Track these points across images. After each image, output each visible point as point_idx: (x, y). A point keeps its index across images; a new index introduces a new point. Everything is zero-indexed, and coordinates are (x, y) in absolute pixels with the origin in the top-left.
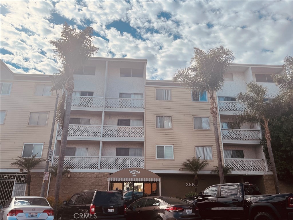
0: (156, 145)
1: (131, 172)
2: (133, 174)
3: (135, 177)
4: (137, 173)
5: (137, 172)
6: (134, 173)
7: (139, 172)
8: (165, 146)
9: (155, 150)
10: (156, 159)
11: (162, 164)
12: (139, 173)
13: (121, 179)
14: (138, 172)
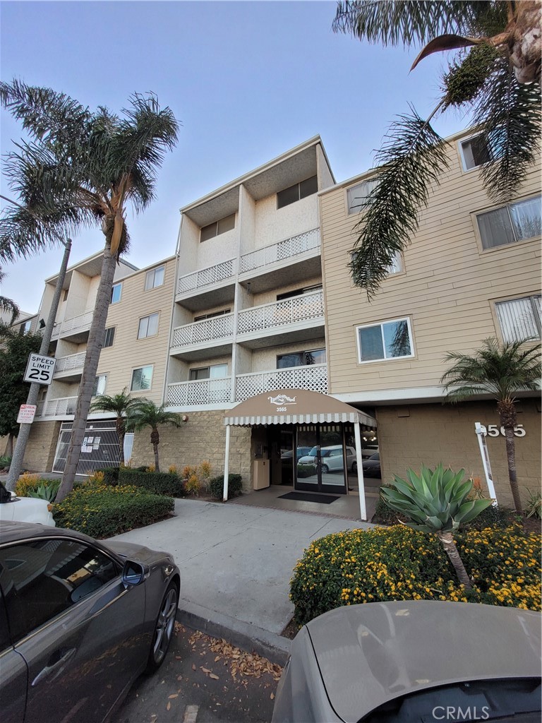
0: (358, 328)
1: (273, 400)
2: (279, 406)
3: (285, 414)
4: (289, 402)
5: (288, 399)
6: (280, 402)
7: (294, 400)
8: (381, 324)
9: (355, 341)
10: (360, 362)
11: (377, 375)
12: (292, 402)
14: (291, 400)
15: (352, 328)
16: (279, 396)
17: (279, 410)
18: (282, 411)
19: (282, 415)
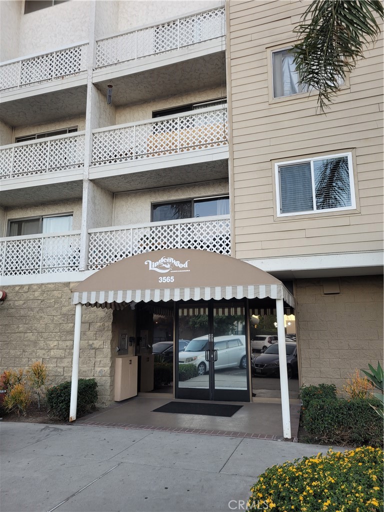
0: (277, 165)
2: (163, 275)
3: (171, 286)
4: (178, 268)
8: (312, 160)
9: (273, 184)
10: (279, 214)
11: (302, 234)
12: (183, 269)
15: (268, 165)
17: (162, 280)
18: (168, 281)
19: (167, 288)
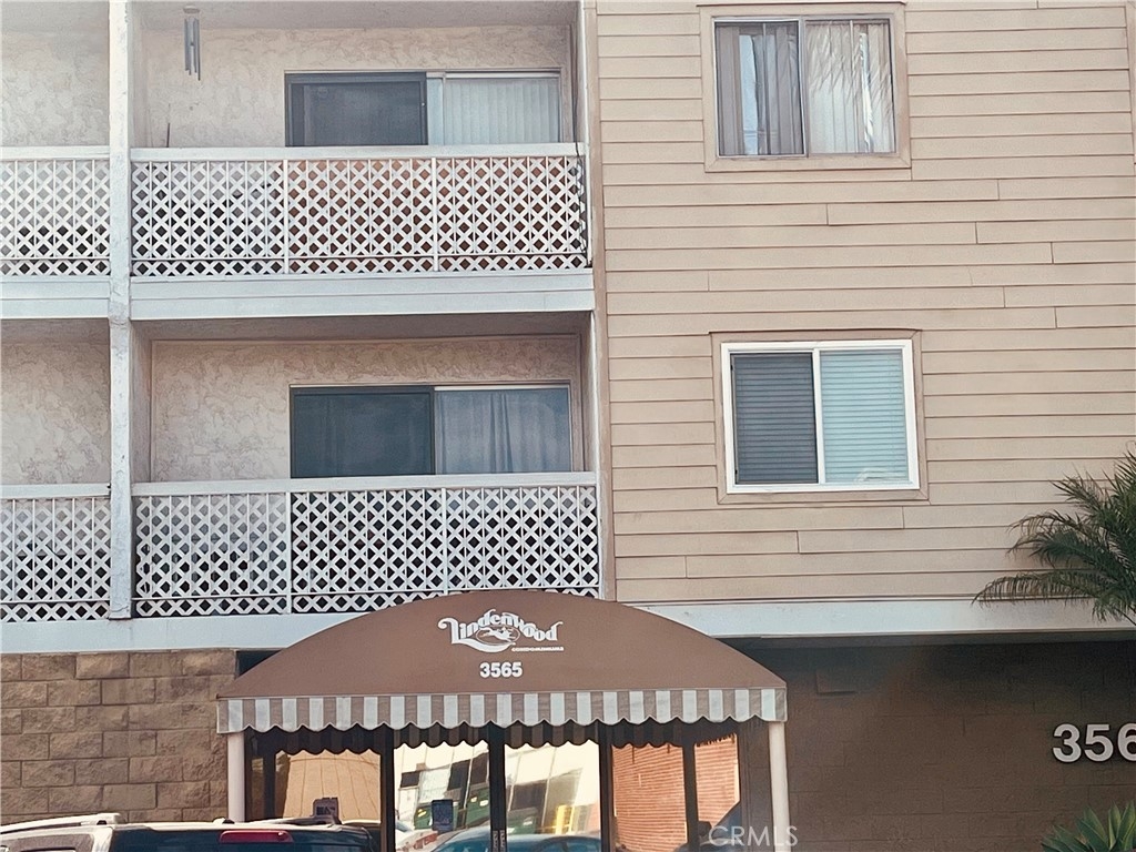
0: (726, 349)
1: (461, 634)
2: (490, 658)
3: (515, 688)
4: (531, 642)
5: (530, 630)
6: (494, 640)
7: (552, 635)
8: (816, 347)
9: (716, 402)
10: (732, 487)
11: (789, 544)
12: (546, 643)
13: (357, 707)
14: (539, 636)
16: (488, 619)
17: (490, 670)
18: (505, 675)
19: (505, 691)
